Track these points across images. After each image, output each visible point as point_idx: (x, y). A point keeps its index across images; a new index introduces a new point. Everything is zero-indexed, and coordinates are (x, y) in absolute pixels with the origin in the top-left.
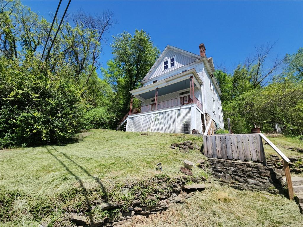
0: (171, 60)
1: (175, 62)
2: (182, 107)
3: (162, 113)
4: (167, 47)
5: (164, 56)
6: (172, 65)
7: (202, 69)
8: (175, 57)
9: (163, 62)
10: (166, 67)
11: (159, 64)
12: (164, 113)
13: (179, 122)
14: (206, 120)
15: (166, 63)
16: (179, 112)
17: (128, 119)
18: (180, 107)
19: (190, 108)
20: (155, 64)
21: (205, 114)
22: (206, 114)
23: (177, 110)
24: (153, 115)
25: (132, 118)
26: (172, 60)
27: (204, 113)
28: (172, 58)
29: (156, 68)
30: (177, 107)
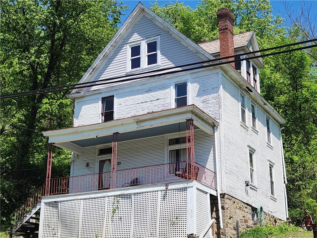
0: (148, 44)
1: (159, 52)
2: (170, 187)
3: (128, 196)
4: (137, 9)
5: (130, 31)
6: (152, 59)
7: (218, 88)
8: (158, 39)
9: (128, 45)
10: (136, 63)
11: (118, 50)
12: (133, 197)
13: (163, 218)
14: (223, 208)
15: (136, 51)
16: (164, 197)
17: (42, 206)
18: (167, 185)
19: (185, 189)
20: (107, 49)
21: (221, 194)
22: (223, 195)
23: (160, 192)
24: (107, 198)
25: (55, 205)
26: (152, 47)
27: (219, 192)
28: (151, 40)
29: (109, 60)
30: (161, 186)
